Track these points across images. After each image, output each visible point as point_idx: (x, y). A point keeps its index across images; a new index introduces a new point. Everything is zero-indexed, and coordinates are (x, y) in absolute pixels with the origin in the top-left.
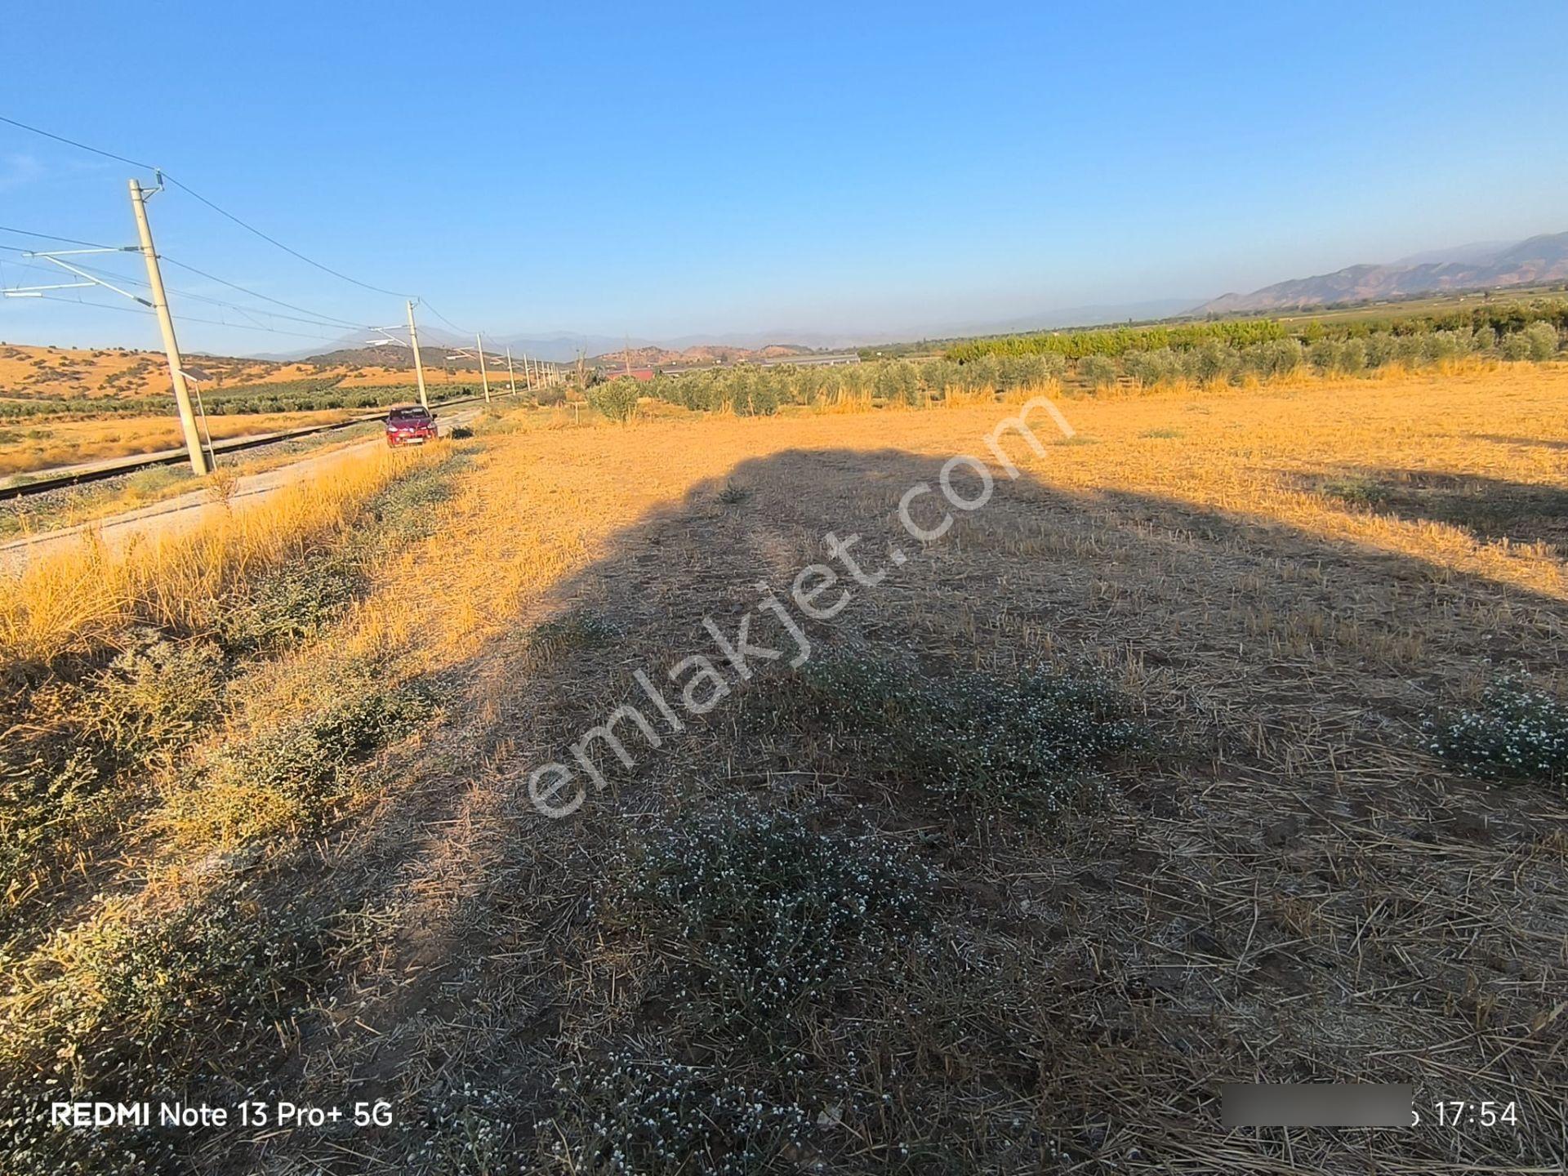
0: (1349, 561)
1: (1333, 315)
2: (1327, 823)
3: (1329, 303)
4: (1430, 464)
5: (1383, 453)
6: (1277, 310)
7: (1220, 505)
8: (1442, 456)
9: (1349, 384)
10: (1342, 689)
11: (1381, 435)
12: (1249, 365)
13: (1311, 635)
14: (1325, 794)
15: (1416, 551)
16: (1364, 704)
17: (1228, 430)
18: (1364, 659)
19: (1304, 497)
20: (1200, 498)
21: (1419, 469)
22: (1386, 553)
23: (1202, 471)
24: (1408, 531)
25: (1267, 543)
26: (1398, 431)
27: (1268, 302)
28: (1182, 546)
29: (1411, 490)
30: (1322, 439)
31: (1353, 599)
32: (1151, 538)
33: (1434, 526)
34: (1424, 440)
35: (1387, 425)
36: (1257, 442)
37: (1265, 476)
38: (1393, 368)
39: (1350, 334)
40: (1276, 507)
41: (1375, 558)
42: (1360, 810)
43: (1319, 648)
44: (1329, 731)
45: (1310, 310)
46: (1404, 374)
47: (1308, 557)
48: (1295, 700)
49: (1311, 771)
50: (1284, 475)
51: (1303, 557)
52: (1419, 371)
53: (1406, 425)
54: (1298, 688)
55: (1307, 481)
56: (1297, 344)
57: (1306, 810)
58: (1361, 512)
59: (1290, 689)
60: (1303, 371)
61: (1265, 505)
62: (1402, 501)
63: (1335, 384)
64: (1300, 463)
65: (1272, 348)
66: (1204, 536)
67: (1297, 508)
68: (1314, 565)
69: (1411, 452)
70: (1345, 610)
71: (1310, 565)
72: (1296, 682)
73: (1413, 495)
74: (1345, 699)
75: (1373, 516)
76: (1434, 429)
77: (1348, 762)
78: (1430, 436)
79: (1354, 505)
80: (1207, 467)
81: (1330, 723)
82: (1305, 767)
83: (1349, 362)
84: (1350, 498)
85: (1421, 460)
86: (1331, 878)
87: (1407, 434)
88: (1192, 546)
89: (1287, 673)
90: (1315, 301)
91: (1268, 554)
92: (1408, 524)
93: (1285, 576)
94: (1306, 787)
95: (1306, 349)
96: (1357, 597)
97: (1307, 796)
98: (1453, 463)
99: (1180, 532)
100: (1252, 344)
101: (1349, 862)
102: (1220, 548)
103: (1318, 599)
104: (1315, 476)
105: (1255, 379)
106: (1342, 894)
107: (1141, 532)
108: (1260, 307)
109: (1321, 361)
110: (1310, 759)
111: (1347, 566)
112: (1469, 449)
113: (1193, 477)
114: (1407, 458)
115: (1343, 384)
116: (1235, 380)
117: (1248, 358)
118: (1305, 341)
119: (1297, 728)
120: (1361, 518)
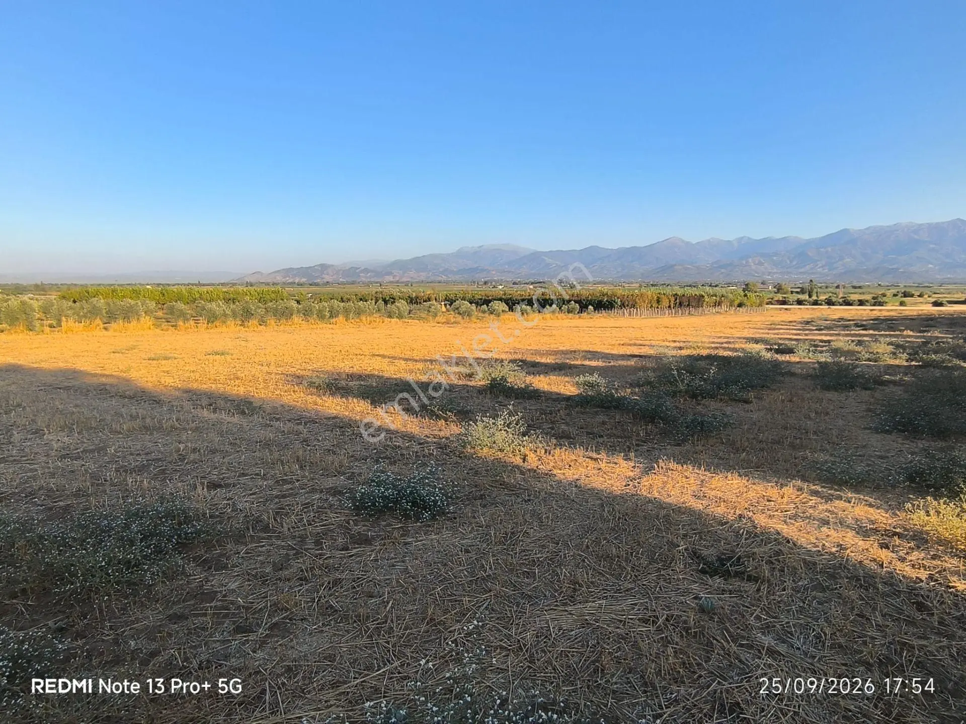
0: (317, 421)
1: (314, 289)
2: (302, 553)
3: (310, 282)
4: (356, 370)
5: (336, 364)
6: (284, 283)
7: (252, 394)
8: (361, 365)
9: (321, 326)
10: (311, 486)
11: (335, 354)
12: (270, 314)
13: (298, 461)
14: (303, 539)
15: (347, 414)
16: (322, 492)
17: (258, 351)
18: (322, 470)
19: (296, 388)
20: (242, 391)
21: (351, 372)
22: (333, 416)
23: (243, 375)
24: (344, 403)
25: (278, 414)
26: (343, 352)
27: (279, 279)
28: (229, 419)
29: (347, 383)
30: (307, 356)
31: (318, 440)
32: (212, 416)
33: (355, 400)
34: (354, 357)
35: (338, 349)
36: (274, 358)
37: (277, 377)
38: (341, 318)
39: (321, 300)
40: (282, 393)
41: (329, 418)
42: (318, 543)
43: (301, 467)
44: (305, 508)
45: (301, 285)
46: (346, 322)
47: (298, 420)
48: (290, 495)
49: (297, 529)
50: (287, 376)
51: (296, 420)
52: (353, 321)
53: (346, 349)
54: (291, 489)
55: (298, 379)
56: (295, 305)
57: (294, 549)
58: (324, 395)
59: (287, 490)
60: (296, 319)
61: (276, 393)
62: (343, 388)
63: (315, 326)
64: (295, 369)
65: (281, 305)
66: (243, 413)
67: (293, 394)
68: (300, 424)
69: (348, 363)
70: (315, 446)
71: (298, 424)
72: (290, 486)
73: (347, 385)
74: (313, 491)
75: (329, 396)
76: (358, 352)
77: (313, 521)
78: (357, 355)
79: (321, 391)
80: (246, 373)
81: (305, 504)
82: (293, 528)
83: (321, 316)
84: (318, 387)
85: (352, 367)
86: (306, 579)
87: (347, 354)
88: (236, 419)
89: (285, 482)
90: (304, 280)
91: (278, 419)
92: (344, 399)
93: (286, 432)
94: (294, 537)
95: (300, 306)
96: (320, 439)
97: (294, 542)
98: (366, 368)
99: (229, 411)
100: (272, 301)
101: (312, 569)
102: (251, 419)
103: (302, 442)
104: (302, 377)
105: (273, 322)
106: (310, 585)
107: (205, 413)
108: (275, 281)
109: (306, 313)
110: (296, 523)
111: (317, 423)
112: (372, 361)
113: (238, 378)
114: (347, 366)
115: (318, 327)
116: (262, 322)
117: (269, 310)
118: (298, 302)
119: (290, 509)
120: (324, 398)
